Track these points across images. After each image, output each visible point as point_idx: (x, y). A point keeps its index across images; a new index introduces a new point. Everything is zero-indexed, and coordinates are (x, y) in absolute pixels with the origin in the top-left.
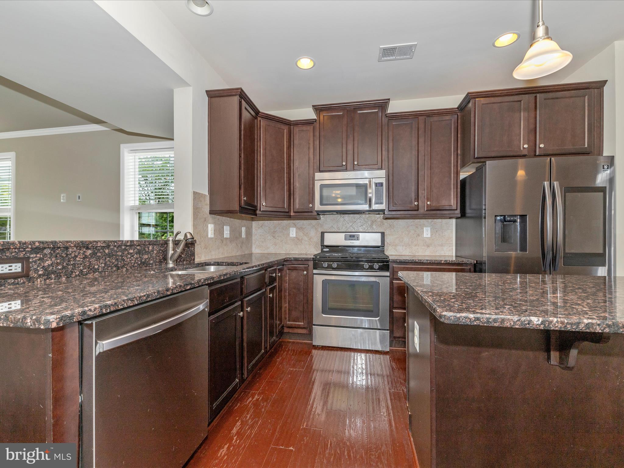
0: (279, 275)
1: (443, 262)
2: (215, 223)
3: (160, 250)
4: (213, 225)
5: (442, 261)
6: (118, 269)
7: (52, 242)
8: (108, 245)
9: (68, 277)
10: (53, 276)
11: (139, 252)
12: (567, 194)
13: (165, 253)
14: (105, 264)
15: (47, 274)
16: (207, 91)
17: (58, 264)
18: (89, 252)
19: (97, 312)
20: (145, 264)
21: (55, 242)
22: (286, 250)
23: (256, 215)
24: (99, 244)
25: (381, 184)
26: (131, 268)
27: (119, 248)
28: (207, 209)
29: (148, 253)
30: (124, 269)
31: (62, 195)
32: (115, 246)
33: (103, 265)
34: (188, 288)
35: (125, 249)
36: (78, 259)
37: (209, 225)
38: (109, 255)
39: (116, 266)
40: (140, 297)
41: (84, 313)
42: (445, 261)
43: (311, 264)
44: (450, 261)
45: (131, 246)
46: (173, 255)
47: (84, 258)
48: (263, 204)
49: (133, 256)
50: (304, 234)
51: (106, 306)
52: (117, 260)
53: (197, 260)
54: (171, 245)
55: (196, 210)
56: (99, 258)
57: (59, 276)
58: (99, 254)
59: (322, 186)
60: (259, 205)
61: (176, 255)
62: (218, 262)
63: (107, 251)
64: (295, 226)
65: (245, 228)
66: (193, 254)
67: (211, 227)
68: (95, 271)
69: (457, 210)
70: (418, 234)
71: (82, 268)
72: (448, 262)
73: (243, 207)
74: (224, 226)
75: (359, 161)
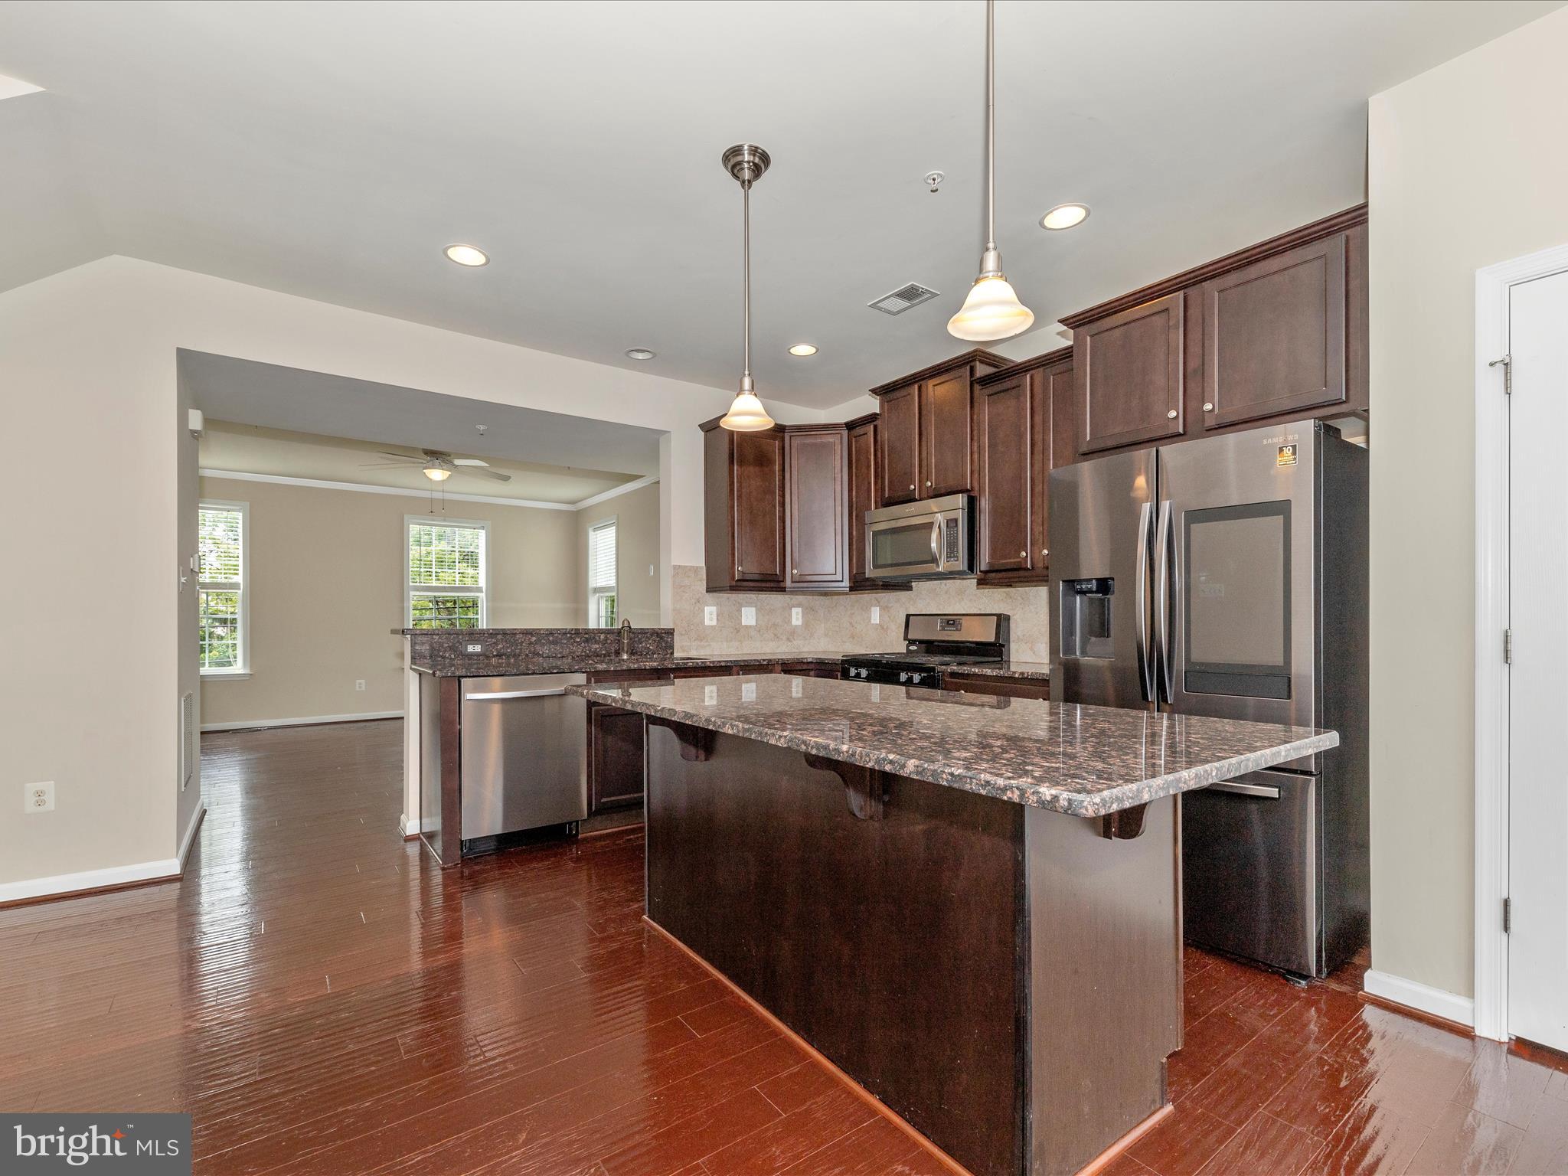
1: (1017, 676)
2: (717, 605)
4: (714, 607)
5: (1015, 672)
11: (586, 641)
12: (1193, 526)
15: (500, 656)
16: (699, 425)
17: (508, 648)
18: (534, 639)
20: (596, 654)
21: (505, 629)
24: (543, 632)
25: (957, 521)
26: (576, 657)
27: (565, 636)
28: (701, 586)
29: (598, 642)
30: (572, 658)
32: (560, 634)
33: (548, 651)
36: (524, 644)
37: (707, 607)
38: (554, 643)
42: (1022, 673)
44: (1028, 675)
47: (529, 644)
50: (888, 617)
53: (677, 655)
54: (626, 635)
55: (679, 589)
56: (543, 645)
58: (543, 641)
59: (876, 534)
60: (787, 573)
63: (551, 638)
64: (878, 603)
65: (800, 610)
66: (670, 647)
67: (711, 610)
73: (738, 580)
74: (743, 609)
75: (936, 480)
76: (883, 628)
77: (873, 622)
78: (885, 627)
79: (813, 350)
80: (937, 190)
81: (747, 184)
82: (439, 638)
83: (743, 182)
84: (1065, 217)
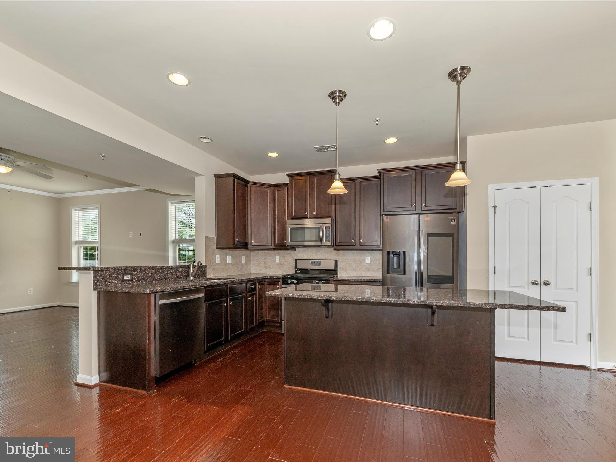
0: (259, 287)
2: (220, 254)
3: (186, 270)
4: (219, 256)
6: (166, 280)
7: (140, 267)
8: (161, 268)
9: (146, 282)
10: (140, 281)
11: (175, 272)
12: (429, 238)
13: (189, 272)
14: (160, 277)
15: (138, 280)
16: (214, 175)
17: (142, 276)
18: (154, 271)
19: (160, 291)
20: (178, 278)
21: (141, 267)
22: (273, 272)
23: (248, 248)
24: (158, 268)
25: (329, 227)
26: (171, 279)
27: (166, 270)
28: (215, 246)
29: (179, 272)
30: (168, 280)
31: (130, 233)
32: (164, 268)
33: (159, 277)
34: (193, 287)
35: (169, 270)
36: (149, 274)
37: (216, 256)
38: (162, 273)
39: (165, 278)
40: (173, 288)
41: (156, 290)
43: (281, 281)
45: (171, 268)
46: (192, 273)
47: (152, 274)
48: (252, 242)
49: (172, 273)
50: (285, 260)
51: (162, 289)
52: (165, 275)
53: (208, 277)
54: (191, 268)
55: (207, 247)
56: (157, 274)
57: (142, 282)
58: (157, 272)
59: (291, 229)
60: (249, 242)
61: (194, 274)
62: (219, 278)
64: (279, 254)
65: (244, 256)
66: (205, 273)
67: (217, 257)
68: (156, 280)
69: (380, 245)
70: (362, 261)
71: (151, 278)
72: (366, 280)
73: (236, 244)
74: (228, 256)
75: (316, 211)
76: (281, 264)
77: (276, 262)
78: (282, 264)
79: (277, 155)
80: (378, 124)
81: (337, 104)
82: (109, 272)
83: (336, 103)
84: (391, 140)
